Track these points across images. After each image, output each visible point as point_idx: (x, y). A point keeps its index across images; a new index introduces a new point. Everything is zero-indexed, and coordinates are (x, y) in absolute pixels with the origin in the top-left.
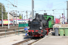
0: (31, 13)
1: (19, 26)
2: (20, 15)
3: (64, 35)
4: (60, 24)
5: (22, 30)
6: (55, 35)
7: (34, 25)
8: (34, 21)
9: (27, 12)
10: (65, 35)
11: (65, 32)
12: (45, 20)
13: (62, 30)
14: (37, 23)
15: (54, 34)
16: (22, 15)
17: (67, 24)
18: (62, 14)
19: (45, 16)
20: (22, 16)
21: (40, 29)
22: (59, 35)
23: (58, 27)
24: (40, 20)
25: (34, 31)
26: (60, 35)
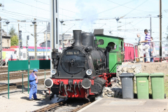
0: (48, 28)
1: (10, 69)
2: (12, 32)
3: (151, 97)
4: (138, 62)
5: (19, 80)
6: (124, 96)
7: (70, 64)
8: (70, 53)
9: (34, 23)
10: (154, 96)
11: (152, 89)
12: (99, 49)
13: (144, 81)
14: (78, 58)
15: (119, 94)
16: (20, 32)
17: (159, 63)
18: (146, 31)
19: (98, 38)
20: (20, 36)
21: (86, 76)
22: (136, 96)
23: (131, 72)
24: (87, 50)
25: (70, 81)
26: (139, 96)
